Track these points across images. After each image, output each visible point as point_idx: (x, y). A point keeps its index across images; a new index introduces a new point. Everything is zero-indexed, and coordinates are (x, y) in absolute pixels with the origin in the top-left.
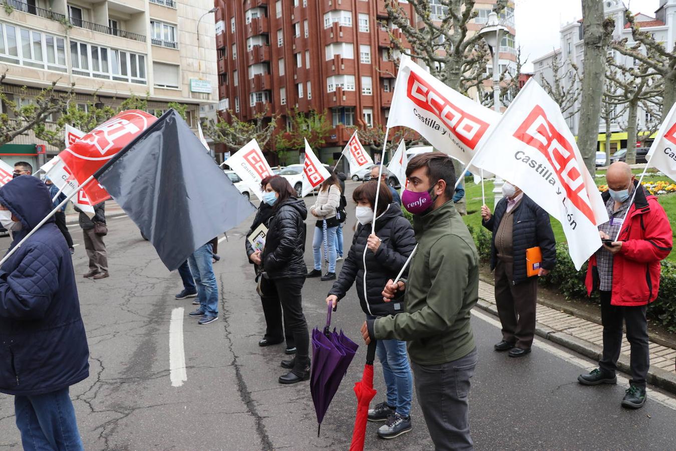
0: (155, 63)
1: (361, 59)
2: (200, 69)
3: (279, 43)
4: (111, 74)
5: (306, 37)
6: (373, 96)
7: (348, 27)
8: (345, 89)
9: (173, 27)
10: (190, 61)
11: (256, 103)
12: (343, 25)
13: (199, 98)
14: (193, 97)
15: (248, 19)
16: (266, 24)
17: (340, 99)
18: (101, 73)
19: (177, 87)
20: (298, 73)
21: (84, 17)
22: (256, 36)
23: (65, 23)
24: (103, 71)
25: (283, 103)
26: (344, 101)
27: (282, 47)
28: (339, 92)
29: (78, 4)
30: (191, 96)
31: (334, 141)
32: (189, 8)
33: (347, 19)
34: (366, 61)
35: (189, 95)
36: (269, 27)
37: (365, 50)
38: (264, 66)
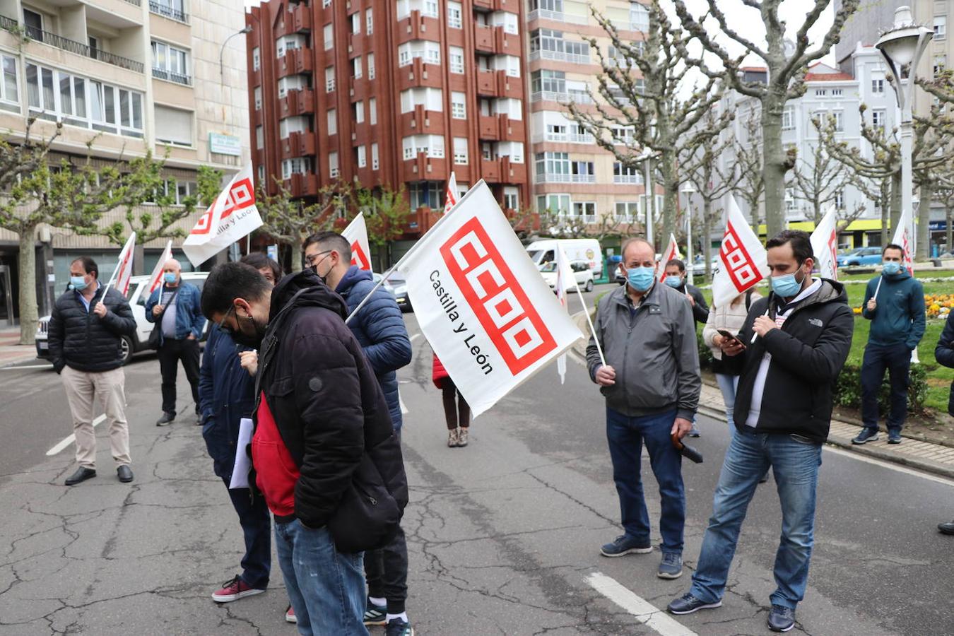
0: (157, 106)
1: (453, 112)
2: (224, 119)
3: (328, 87)
4: (90, 119)
5: (370, 78)
6: (469, 166)
7: (433, 65)
8: (431, 154)
9: (185, 52)
10: (210, 105)
11: (292, 175)
12: (428, 62)
13: (223, 163)
14: (213, 161)
15: (281, 50)
16: (308, 59)
17: (423, 170)
18: (74, 117)
19: (190, 145)
20: (357, 130)
21: (46, 26)
22: (292, 75)
23: (18, 34)
24: (78, 115)
25: (334, 174)
26: (429, 173)
27: (332, 93)
28: (422, 159)
29: (38, 7)
30: (210, 160)
31: (414, 232)
32: (209, 25)
33: (434, 54)
34: (459, 116)
35: (208, 158)
36: (313, 64)
37: (458, 98)
38: (304, 121)
